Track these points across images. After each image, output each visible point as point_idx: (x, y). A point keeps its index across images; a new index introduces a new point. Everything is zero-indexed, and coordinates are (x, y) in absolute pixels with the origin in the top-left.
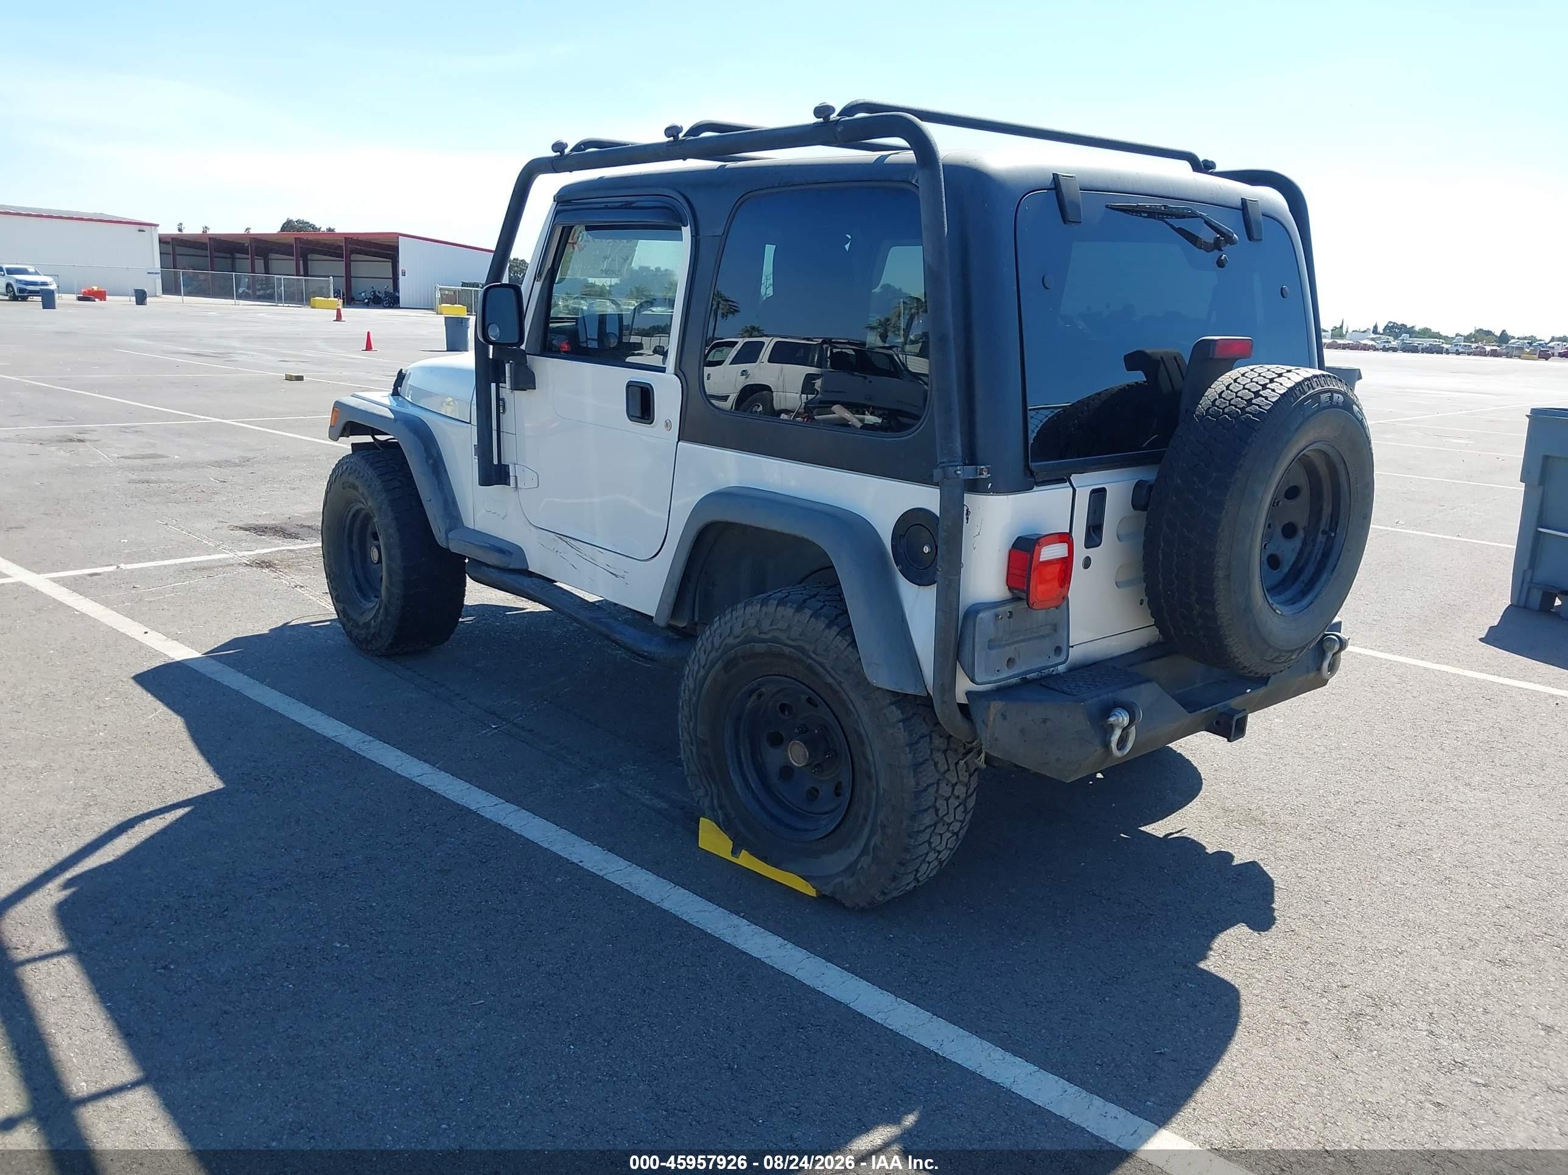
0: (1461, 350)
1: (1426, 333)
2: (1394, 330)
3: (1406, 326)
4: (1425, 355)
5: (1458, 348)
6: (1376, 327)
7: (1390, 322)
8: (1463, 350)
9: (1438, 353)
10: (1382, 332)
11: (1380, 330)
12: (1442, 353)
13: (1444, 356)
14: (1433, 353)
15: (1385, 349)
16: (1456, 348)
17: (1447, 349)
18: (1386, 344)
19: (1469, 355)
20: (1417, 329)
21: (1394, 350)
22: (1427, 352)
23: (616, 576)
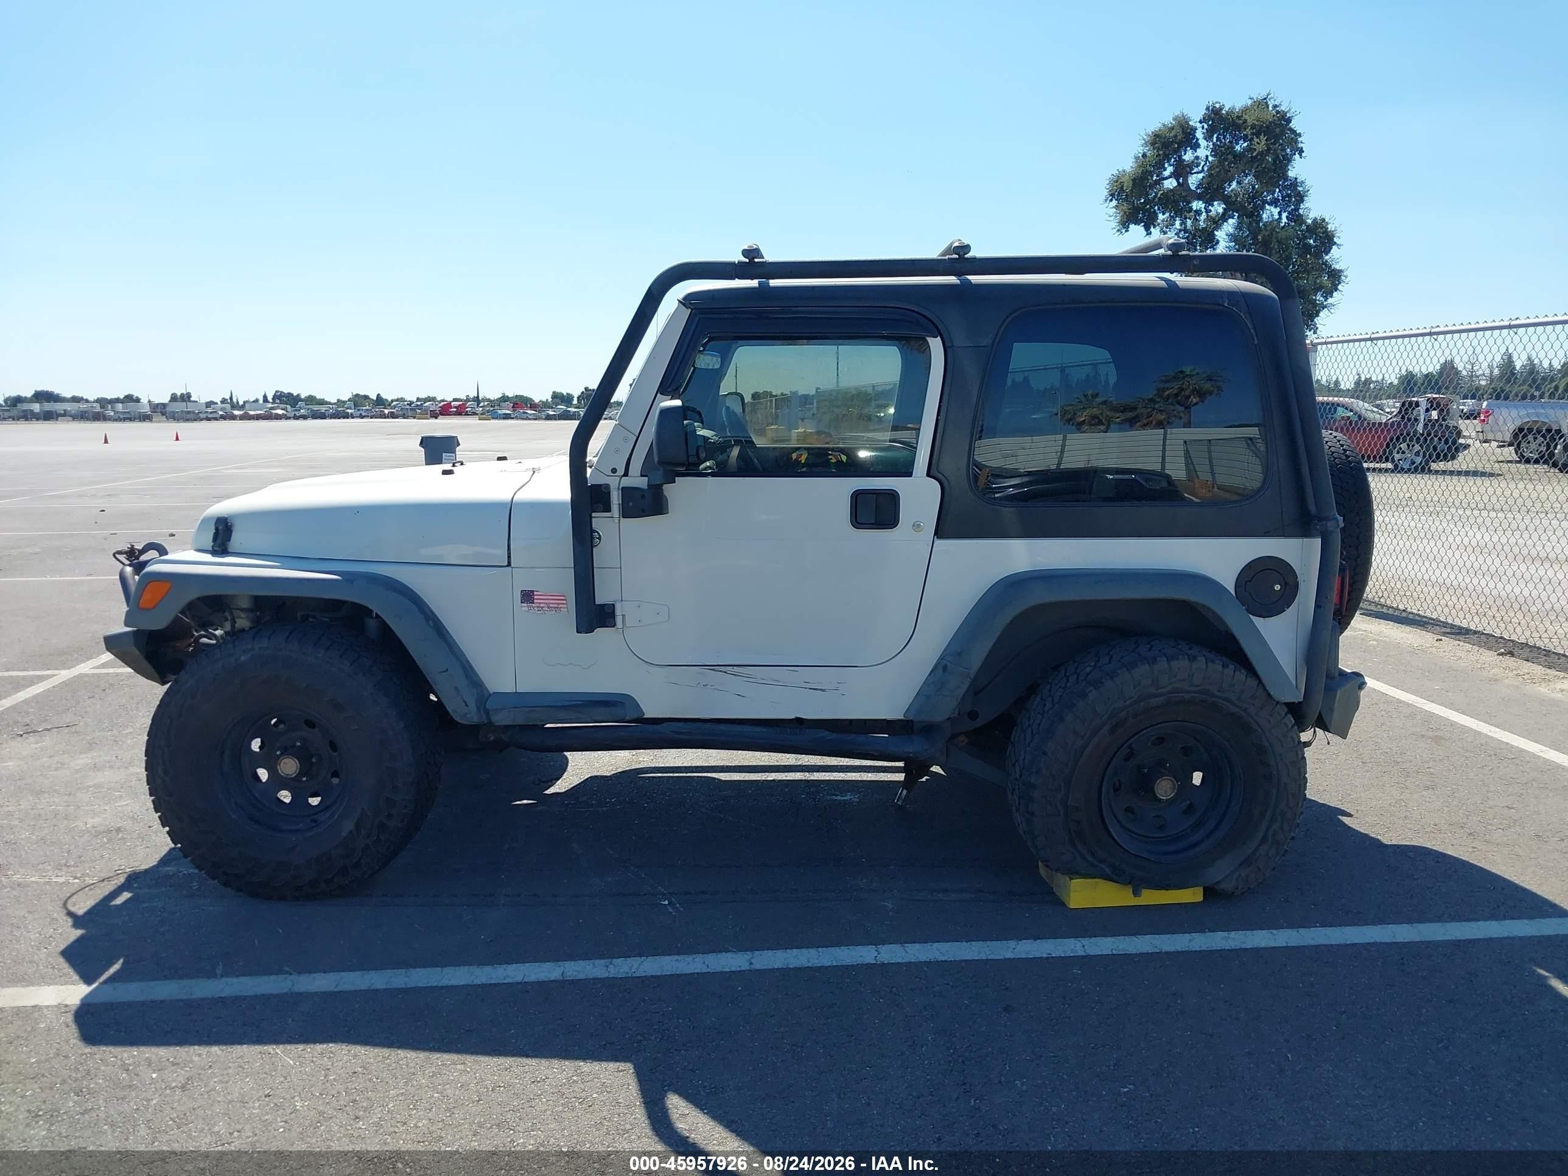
0: (364, 414)
1: (311, 400)
2: (281, 398)
3: (292, 395)
4: (333, 420)
5: (361, 412)
6: (265, 397)
7: (277, 392)
8: (365, 414)
9: (344, 418)
10: (271, 401)
11: (270, 399)
12: (348, 418)
13: (350, 420)
14: (339, 418)
15: (296, 418)
16: (359, 413)
17: (352, 414)
18: (297, 413)
19: (371, 418)
20: (303, 397)
21: (305, 417)
22: (335, 418)
23: (823, 690)
